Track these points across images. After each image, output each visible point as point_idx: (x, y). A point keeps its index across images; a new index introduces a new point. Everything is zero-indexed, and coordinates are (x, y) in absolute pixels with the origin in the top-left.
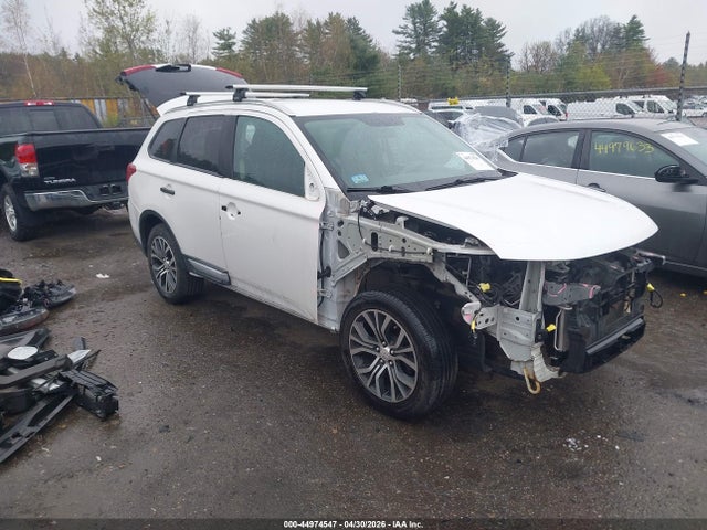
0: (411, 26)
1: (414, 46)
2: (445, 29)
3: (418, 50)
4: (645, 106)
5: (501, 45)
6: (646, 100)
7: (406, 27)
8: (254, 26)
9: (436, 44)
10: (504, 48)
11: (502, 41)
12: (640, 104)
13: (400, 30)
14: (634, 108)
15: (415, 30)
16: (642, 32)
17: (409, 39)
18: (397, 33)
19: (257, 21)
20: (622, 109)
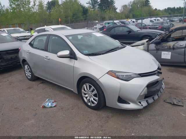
0: (91, 2)
1: (92, 7)
2: (100, 2)
3: (93, 8)
4: (156, 20)
5: (114, 6)
6: (157, 19)
7: (90, 2)
8: (48, 3)
9: (98, 6)
10: (115, 7)
11: (114, 5)
12: (155, 20)
13: (88, 3)
14: (154, 21)
15: (92, 3)
16: (149, 1)
17: (91, 5)
18: (87, 4)
19: (49, 2)
20: (151, 21)
